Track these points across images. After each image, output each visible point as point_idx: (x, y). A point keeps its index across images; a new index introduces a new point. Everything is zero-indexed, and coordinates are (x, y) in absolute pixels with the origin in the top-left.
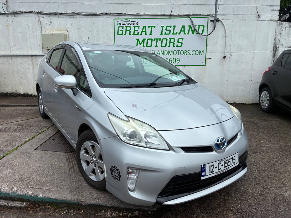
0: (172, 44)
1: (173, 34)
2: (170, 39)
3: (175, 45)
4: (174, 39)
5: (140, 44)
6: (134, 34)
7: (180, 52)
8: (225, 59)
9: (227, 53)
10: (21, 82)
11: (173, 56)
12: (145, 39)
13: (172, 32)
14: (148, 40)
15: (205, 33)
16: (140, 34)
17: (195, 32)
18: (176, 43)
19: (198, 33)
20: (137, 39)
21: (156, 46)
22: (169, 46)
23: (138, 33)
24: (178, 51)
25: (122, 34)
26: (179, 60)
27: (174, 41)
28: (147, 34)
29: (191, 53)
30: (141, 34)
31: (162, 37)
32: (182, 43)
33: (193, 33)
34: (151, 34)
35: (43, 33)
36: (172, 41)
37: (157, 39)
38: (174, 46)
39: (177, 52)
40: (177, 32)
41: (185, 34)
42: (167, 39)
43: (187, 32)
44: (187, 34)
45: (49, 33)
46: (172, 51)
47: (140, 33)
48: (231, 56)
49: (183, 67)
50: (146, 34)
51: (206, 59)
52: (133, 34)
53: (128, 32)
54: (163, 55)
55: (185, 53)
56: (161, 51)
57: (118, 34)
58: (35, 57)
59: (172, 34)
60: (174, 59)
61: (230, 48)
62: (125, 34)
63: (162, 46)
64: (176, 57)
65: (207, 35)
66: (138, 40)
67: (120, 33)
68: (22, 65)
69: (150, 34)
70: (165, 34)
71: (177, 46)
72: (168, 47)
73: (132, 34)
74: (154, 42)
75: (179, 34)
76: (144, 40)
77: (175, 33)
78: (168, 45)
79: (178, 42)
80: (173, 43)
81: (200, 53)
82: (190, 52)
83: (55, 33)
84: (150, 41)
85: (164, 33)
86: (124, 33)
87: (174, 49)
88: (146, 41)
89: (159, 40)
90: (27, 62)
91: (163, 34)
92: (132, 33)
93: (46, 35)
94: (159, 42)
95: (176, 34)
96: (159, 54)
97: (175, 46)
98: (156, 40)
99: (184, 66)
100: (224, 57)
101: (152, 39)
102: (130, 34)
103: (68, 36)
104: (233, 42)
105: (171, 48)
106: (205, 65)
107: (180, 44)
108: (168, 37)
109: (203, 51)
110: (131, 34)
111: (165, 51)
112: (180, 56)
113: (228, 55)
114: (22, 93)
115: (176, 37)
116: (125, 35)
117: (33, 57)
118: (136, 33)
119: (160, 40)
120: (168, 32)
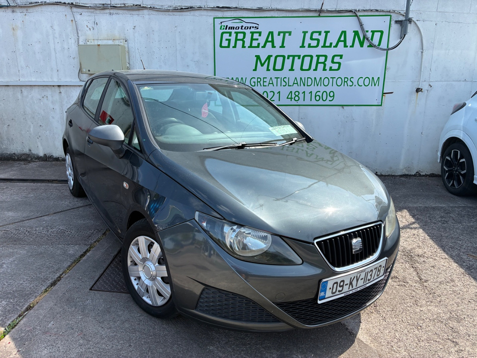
0: (321, 66)
1: (324, 46)
2: (318, 56)
3: (327, 68)
4: (326, 57)
5: (262, 65)
6: (251, 46)
7: (335, 80)
8: (420, 93)
9: (424, 83)
10: (40, 134)
11: (322, 89)
12: (272, 56)
13: (321, 44)
14: (276, 57)
15: (384, 45)
16: (262, 47)
17: (366, 44)
18: (329, 64)
19: (371, 45)
20: (256, 56)
21: (292, 69)
22: (316, 70)
23: (259, 44)
24: (333, 78)
25: (228, 47)
26: (334, 96)
27: (326, 60)
28: (275, 47)
29: (355, 83)
30: (264, 47)
31: (303, 52)
32: (339, 64)
33: (362, 45)
34: (282, 46)
35: (81, 43)
36: (322, 59)
37: (294, 56)
38: (324, 69)
39: (331, 80)
40: (331, 44)
41: (345, 46)
42: (311, 57)
43: (349, 43)
44: (351, 47)
45: (92, 44)
46: (321, 78)
47: (262, 44)
48: (430, 88)
49: (341, 107)
50: (273, 46)
51: (384, 94)
52: (249, 47)
53: (240, 43)
54: (304, 85)
55: (345, 82)
56: (301, 78)
57: (221, 46)
58: (65, 87)
59: (322, 47)
60: (325, 93)
61: (430, 74)
62: (235, 47)
63: (302, 69)
64: (328, 89)
65: (388, 49)
66: (258, 57)
67: (225, 43)
68: (42, 103)
69: (280, 47)
70: (310, 46)
71: (331, 69)
72: (314, 70)
73: (247, 47)
74: (288, 63)
75: (334, 47)
76: (269, 57)
77: (328, 44)
78: (313, 67)
79: (333, 62)
80: (324, 63)
81: (373, 82)
82: (355, 81)
83: (104, 44)
84: (280, 60)
85: (306, 44)
86: (232, 44)
87: (324, 74)
88: (272, 59)
89: (296, 58)
90: (50, 97)
91: (304, 47)
92: (247, 44)
93: (86, 46)
94: (298, 62)
95: (330, 46)
96: (297, 83)
97: (326, 70)
98: (291, 58)
99: (343, 106)
100: (418, 90)
101: (284, 57)
102: (243, 46)
103: (127, 49)
104: (434, 62)
105: (320, 73)
106: (381, 105)
107: (335, 66)
108: (314, 52)
109: (379, 78)
110: (245, 47)
111: (308, 78)
112: (334, 88)
113: (425, 87)
114: (41, 154)
115: (330, 52)
116: (233, 47)
117: (62, 87)
118: (255, 43)
119: (299, 58)
120: (314, 43)
